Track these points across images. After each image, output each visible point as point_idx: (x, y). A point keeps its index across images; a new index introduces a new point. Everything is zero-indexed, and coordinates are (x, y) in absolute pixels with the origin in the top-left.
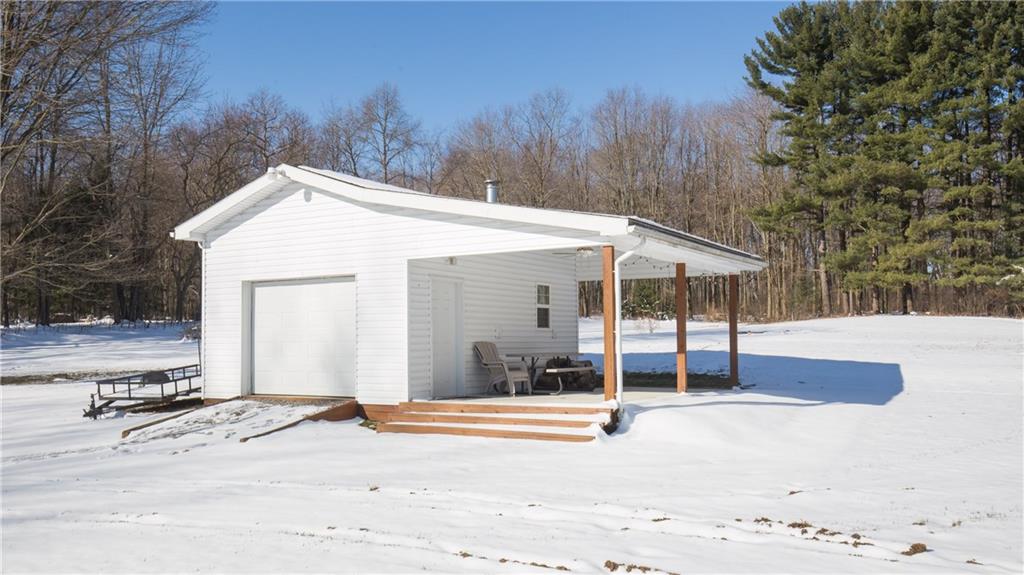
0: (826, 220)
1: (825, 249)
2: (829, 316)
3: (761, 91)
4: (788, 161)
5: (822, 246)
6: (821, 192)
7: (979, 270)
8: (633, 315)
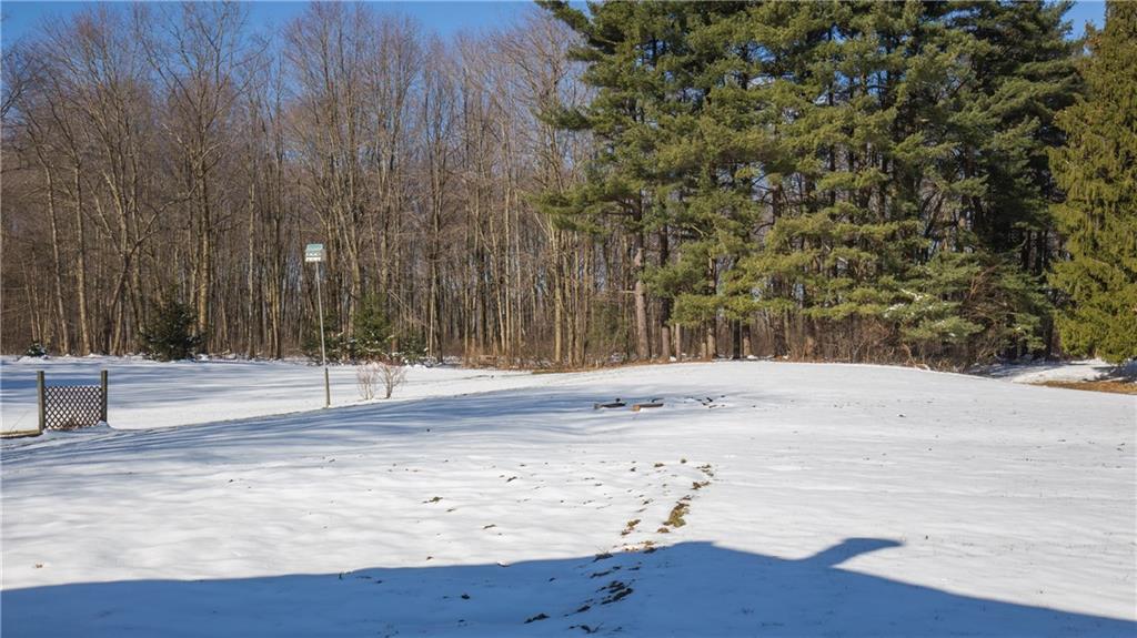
0: (646, 217)
1: (644, 259)
2: (647, 360)
3: (552, 13)
4: (594, 123)
5: (639, 257)
6: (640, 173)
7: (864, 296)
8: (352, 357)
